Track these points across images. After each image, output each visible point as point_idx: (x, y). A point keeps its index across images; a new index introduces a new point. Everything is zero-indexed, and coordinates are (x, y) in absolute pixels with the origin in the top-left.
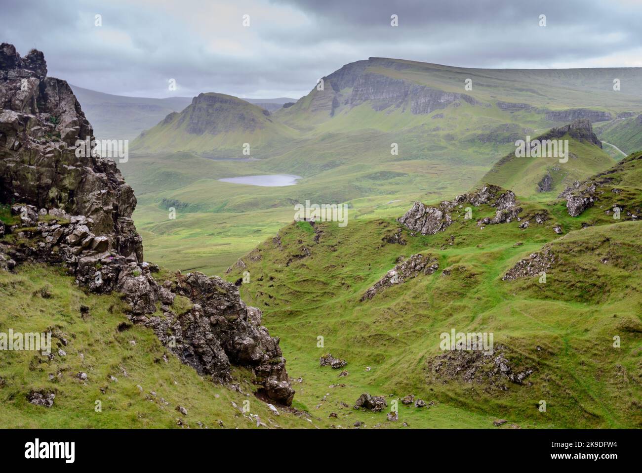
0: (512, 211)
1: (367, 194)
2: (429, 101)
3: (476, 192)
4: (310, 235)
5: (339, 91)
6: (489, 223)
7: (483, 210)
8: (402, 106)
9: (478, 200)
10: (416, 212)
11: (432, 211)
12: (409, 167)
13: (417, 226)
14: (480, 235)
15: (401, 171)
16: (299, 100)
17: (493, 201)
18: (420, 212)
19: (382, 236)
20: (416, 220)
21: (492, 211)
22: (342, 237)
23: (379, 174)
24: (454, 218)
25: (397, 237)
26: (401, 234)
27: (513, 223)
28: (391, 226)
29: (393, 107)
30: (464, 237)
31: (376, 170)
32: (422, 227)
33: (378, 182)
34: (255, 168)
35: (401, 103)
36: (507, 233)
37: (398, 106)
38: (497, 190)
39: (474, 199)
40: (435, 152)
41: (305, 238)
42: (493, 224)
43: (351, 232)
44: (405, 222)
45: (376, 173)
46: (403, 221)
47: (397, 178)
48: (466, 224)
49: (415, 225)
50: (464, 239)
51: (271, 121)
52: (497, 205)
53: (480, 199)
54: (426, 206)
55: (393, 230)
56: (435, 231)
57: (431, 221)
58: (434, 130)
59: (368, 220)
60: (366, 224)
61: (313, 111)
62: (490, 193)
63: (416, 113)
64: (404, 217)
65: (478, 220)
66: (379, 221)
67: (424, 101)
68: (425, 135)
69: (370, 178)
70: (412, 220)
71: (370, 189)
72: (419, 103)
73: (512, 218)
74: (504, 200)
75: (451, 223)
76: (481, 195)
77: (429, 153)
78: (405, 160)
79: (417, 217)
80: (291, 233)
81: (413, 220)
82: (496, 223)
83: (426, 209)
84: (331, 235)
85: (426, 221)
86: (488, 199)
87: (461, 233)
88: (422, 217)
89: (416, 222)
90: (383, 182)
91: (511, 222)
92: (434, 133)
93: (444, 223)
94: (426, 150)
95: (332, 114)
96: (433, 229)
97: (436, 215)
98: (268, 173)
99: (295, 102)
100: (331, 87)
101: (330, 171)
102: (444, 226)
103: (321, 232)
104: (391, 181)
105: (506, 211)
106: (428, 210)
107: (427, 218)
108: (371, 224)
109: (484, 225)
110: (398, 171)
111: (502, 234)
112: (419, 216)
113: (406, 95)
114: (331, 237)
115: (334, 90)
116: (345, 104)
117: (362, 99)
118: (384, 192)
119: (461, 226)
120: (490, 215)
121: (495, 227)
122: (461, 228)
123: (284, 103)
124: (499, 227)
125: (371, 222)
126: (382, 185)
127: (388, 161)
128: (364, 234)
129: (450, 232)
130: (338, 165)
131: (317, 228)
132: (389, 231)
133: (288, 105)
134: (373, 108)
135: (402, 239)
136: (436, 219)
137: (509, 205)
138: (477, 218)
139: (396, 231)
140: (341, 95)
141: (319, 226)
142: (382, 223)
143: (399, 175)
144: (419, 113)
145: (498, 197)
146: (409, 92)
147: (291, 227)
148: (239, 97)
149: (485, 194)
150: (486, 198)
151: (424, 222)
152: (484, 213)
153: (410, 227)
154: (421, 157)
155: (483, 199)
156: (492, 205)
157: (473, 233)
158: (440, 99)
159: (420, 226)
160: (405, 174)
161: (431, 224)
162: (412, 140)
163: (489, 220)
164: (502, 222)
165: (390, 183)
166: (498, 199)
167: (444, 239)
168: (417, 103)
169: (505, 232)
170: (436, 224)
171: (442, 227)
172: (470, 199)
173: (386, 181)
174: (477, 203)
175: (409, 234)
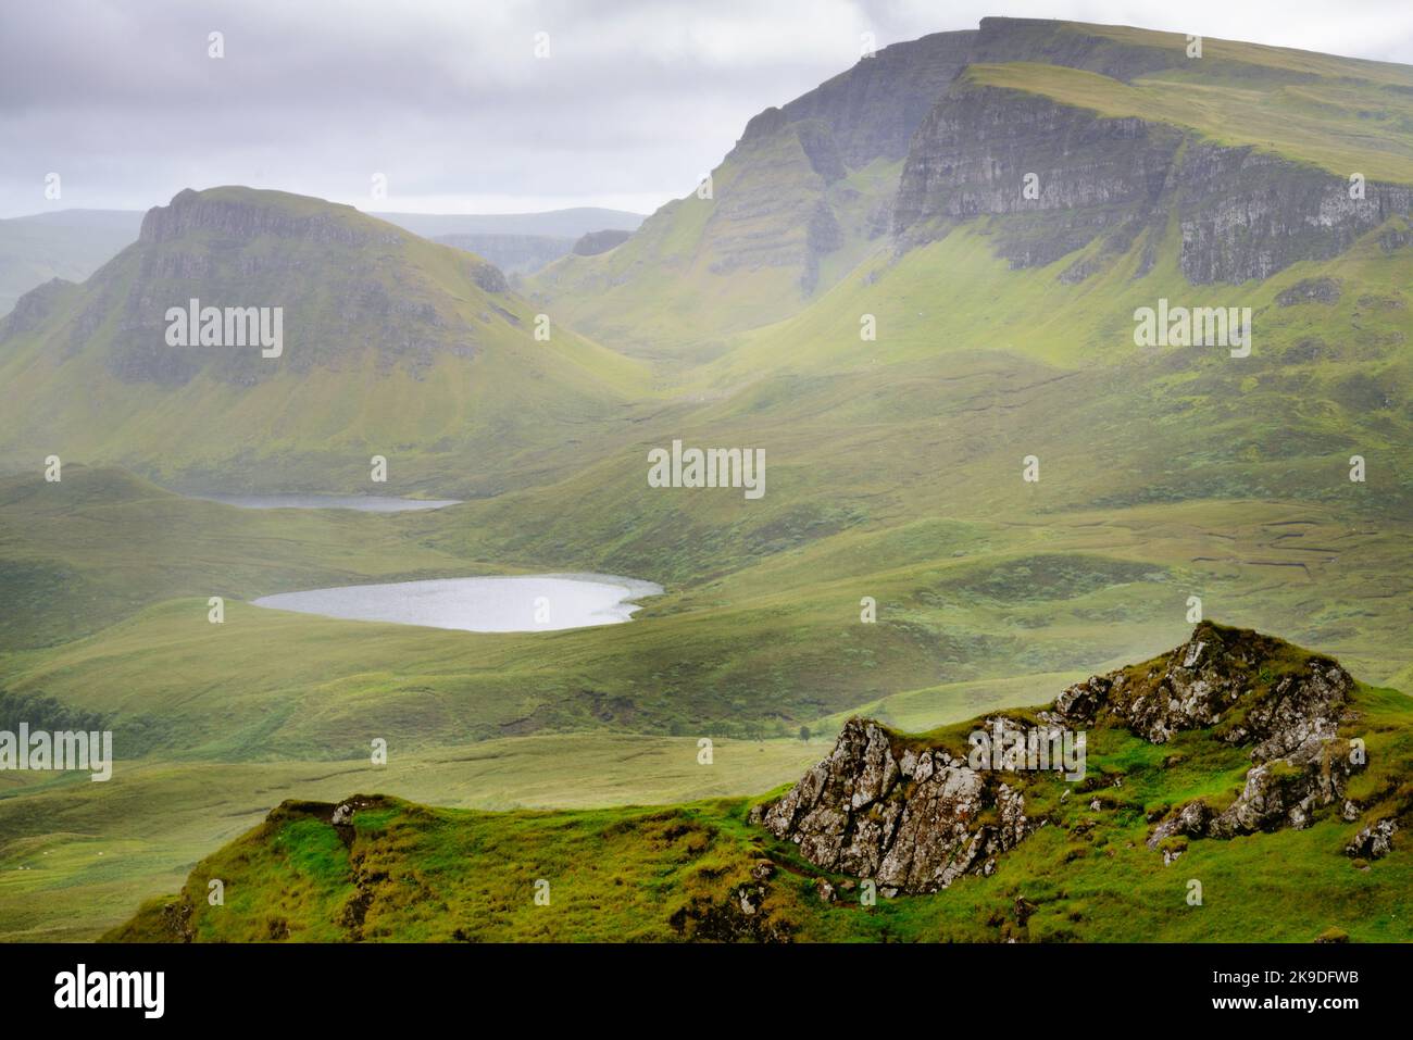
0: (1316, 768)
1: (967, 667)
2: (1265, 221)
3: (1156, 670)
4: (324, 896)
5: (844, 176)
6: (1204, 827)
7: (1185, 759)
8: (1139, 241)
9: (1163, 707)
10: (847, 773)
11: (927, 769)
12: (1171, 535)
13: (854, 849)
14: (1154, 895)
15: (1133, 555)
16: (648, 220)
17: (1236, 716)
18: (871, 777)
19: (675, 904)
20: (853, 815)
21: (1229, 765)
22: (473, 908)
23: (1025, 571)
24: (1041, 807)
25: (747, 908)
26: (769, 891)
27: (1320, 828)
28: (721, 848)
29: (1094, 248)
30: (1076, 906)
31: (1013, 552)
32: (882, 855)
33: (1022, 608)
34: (429, 544)
35: (1134, 228)
36: (1282, 882)
37: (1120, 245)
38: (1261, 659)
39: (1146, 705)
40: (1296, 462)
41: (301, 911)
42: (1225, 836)
43: (520, 883)
44: (794, 828)
45: (1010, 567)
46: (784, 823)
47: (1111, 587)
48: (1097, 834)
49: (847, 843)
50: (1076, 918)
51: (514, 320)
52: (1258, 734)
53: (1174, 705)
54: (899, 744)
55: (729, 869)
56: (948, 873)
57: (926, 821)
58: (1292, 357)
59: (618, 818)
60: (603, 836)
61: (715, 270)
62: (1223, 671)
63: (1204, 278)
64: (791, 800)
65: (1157, 817)
66: (668, 825)
67: (1241, 220)
68: (1250, 382)
69: (984, 590)
70: (830, 818)
71: (981, 640)
72: (1218, 230)
73: (1319, 806)
74: (1295, 706)
75: (1026, 833)
76: (1178, 685)
77: (1268, 465)
78: (1151, 500)
79: (857, 801)
80: (246, 881)
81: (837, 818)
82: (1242, 830)
83: (898, 758)
84: (426, 896)
85: (898, 822)
86: (1216, 702)
87: (1068, 887)
88: (878, 799)
89: (850, 829)
90: (1043, 607)
91: (1310, 822)
92: (1291, 371)
93: (988, 834)
94: (1252, 453)
95: (810, 285)
96: (934, 864)
97: (947, 791)
98: (492, 566)
99: (632, 227)
100: (802, 155)
101: (791, 557)
102: (991, 847)
103: (378, 877)
104: (1081, 601)
105: (1287, 767)
106: (908, 762)
107: (903, 803)
108: (627, 838)
109: (1182, 839)
110: (1117, 555)
111: (1259, 888)
112: (867, 797)
113: (1156, 189)
114: (424, 909)
115: (817, 169)
116: (872, 237)
117: (948, 214)
118: (1051, 657)
119: (1070, 849)
120: (1212, 790)
121: (1237, 850)
122: (1070, 859)
123: (580, 235)
124: (1253, 851)
125: (627, 827)
126: (1039, 622)
127: (1073, 507)
128: (586, 890)
129: (1013, 880)
130: (833, 529)
131: (360, 859)
132: (709, 875)
133: (602, 241)
134: (1000, 255)
135: (773, 919)
136: (949, 812)
137: (1312, 734)
138: (1152, 806)
139: (745, 877)
140: (851, 195)
141: (370, 845)
142: (683, 831)
143: (1122, 572)
144: (1220, 277)
145: (1261, 693)
146: (1169, 181)
147: (248, 850)
148: (359, 208)
149: (1198, 676)
150: (1202, 701)
151: (889, 828)
152: (1188, 776)
153: (821, 851)
154: (1231, 486)
155: (1189, 707)
156: (1233, 737)
157: (1121, 886)
158: (1316, 214)
159: (873, 849)
160: (1153, 568)
161: (924, 838)
162: (1188, 406)
163: (1206, 813)
164: (1271, 822)
165: (1081, 615)
166: (1261, 703)
167: (982, 917)
168: (1209, 229)
169: (1273, 881)
170: (948, 835)
171: (981, 855)
172: (1129, 703)
173: (1057, 603)
174: (1159, 726)
175: (809, 892)
